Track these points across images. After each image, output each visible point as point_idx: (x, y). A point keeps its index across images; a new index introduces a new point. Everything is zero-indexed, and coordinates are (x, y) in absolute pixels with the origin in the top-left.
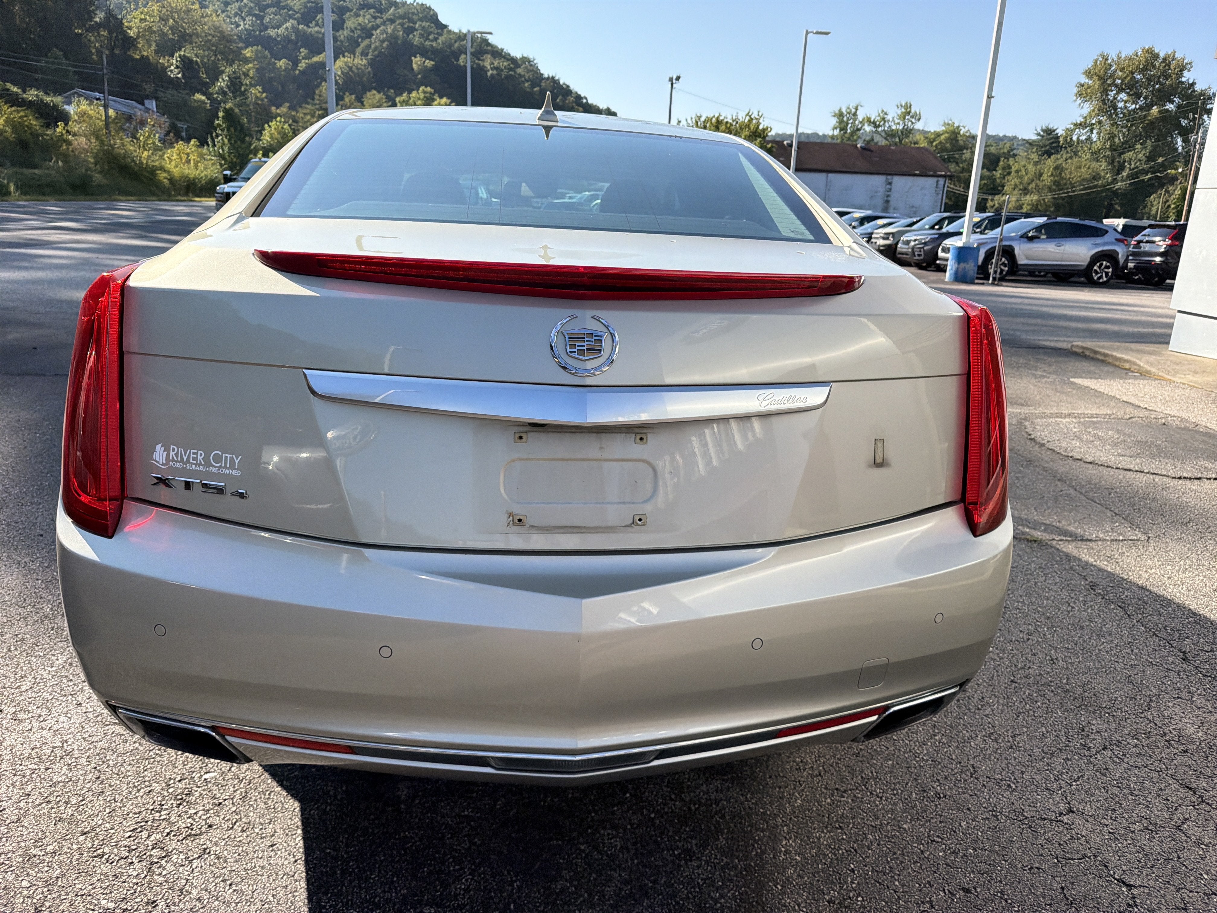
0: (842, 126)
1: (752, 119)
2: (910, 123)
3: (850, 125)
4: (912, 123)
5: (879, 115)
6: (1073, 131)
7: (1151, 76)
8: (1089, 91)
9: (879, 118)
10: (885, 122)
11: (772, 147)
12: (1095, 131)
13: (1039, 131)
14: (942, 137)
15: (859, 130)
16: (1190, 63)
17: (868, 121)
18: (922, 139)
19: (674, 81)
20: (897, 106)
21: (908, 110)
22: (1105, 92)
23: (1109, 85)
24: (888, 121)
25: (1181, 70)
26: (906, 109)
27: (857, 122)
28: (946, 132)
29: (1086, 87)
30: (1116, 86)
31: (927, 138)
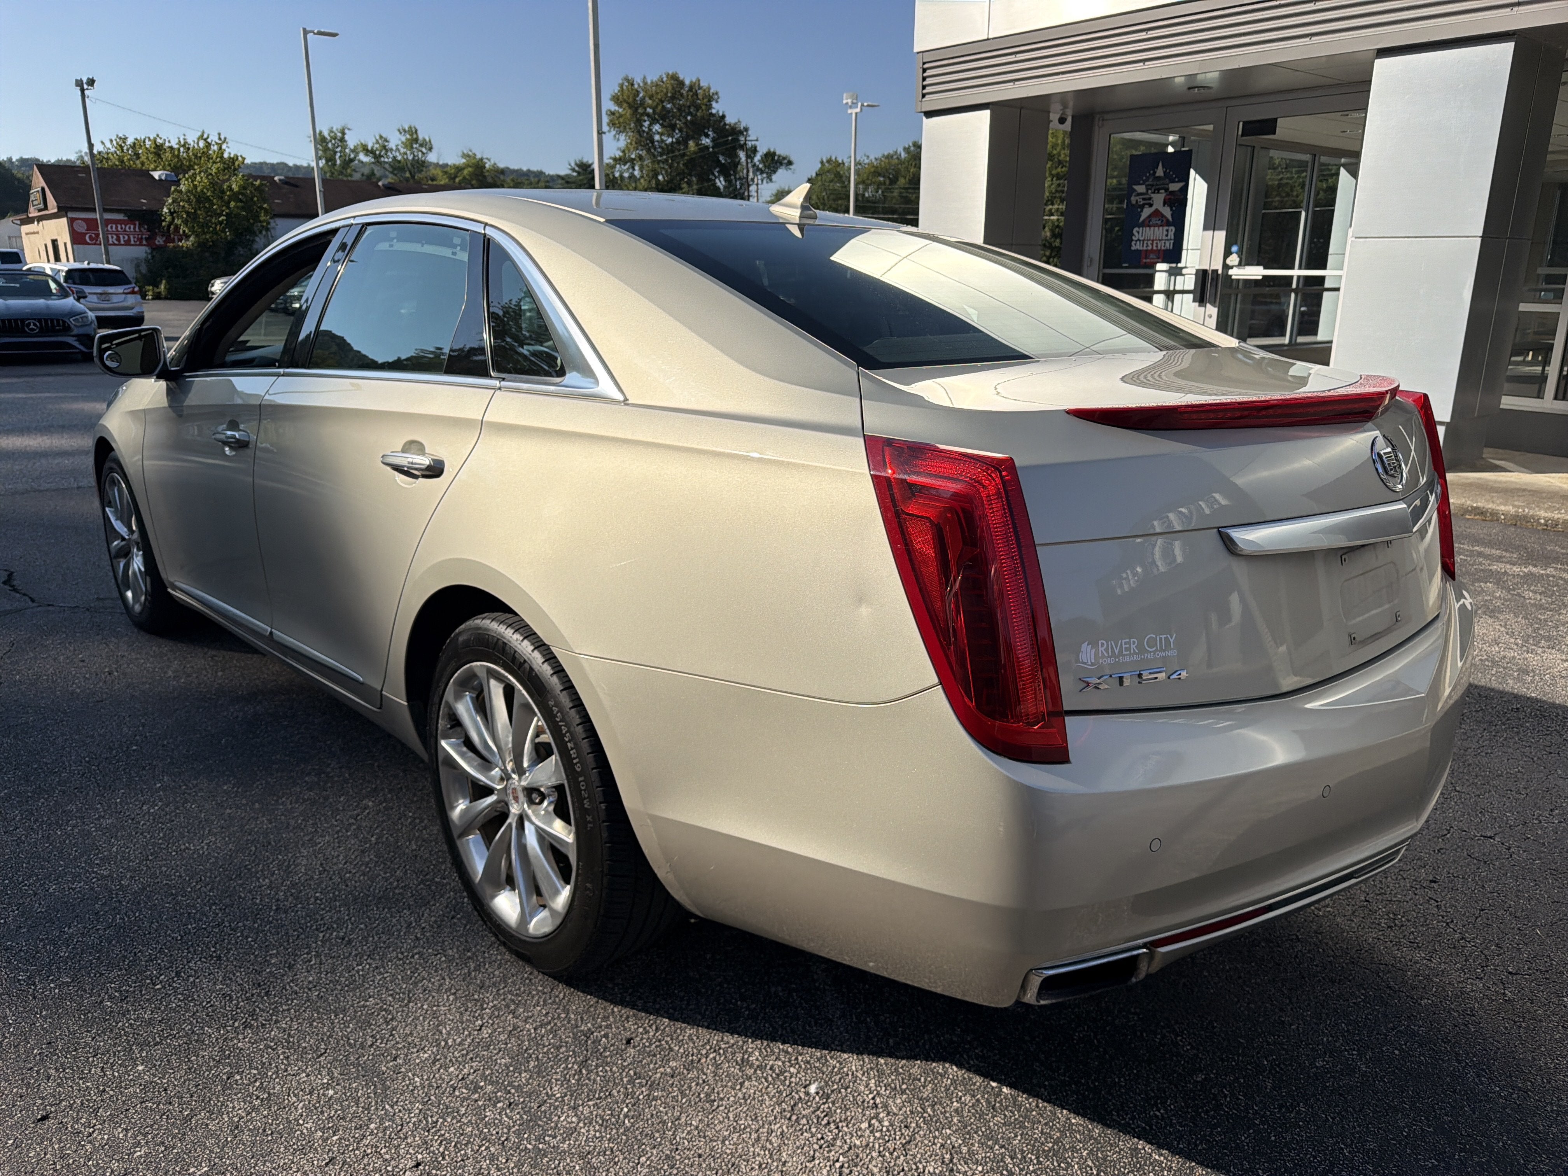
0: (329, 156)
1: (210, 144)
2: (420, 154)
3: (338, 154)
4: (423, 153)
5: (377, 142)
6: (613, 167)
7: (681, 106)
8: (621, 120)
9: (377, 146)
10: (387, 151)
11: (261, 185)
12: (637, 168)
13: (573, 165)
14: (466, 172)
15: (352, 160)
16: (717, 93)
17: (364, 149)
18: (440, 174)
19: (85, 86)
20: (399, 130)
21: (415, 136)
22: (639, 122)
23: (642, 115)
24: (391, 150)
25: (710, 101)
26: (412, 135)
27: (347, 151)
28: (467, 166)
29: (617, 115)
30: (648, 115)
31: (446, 173)
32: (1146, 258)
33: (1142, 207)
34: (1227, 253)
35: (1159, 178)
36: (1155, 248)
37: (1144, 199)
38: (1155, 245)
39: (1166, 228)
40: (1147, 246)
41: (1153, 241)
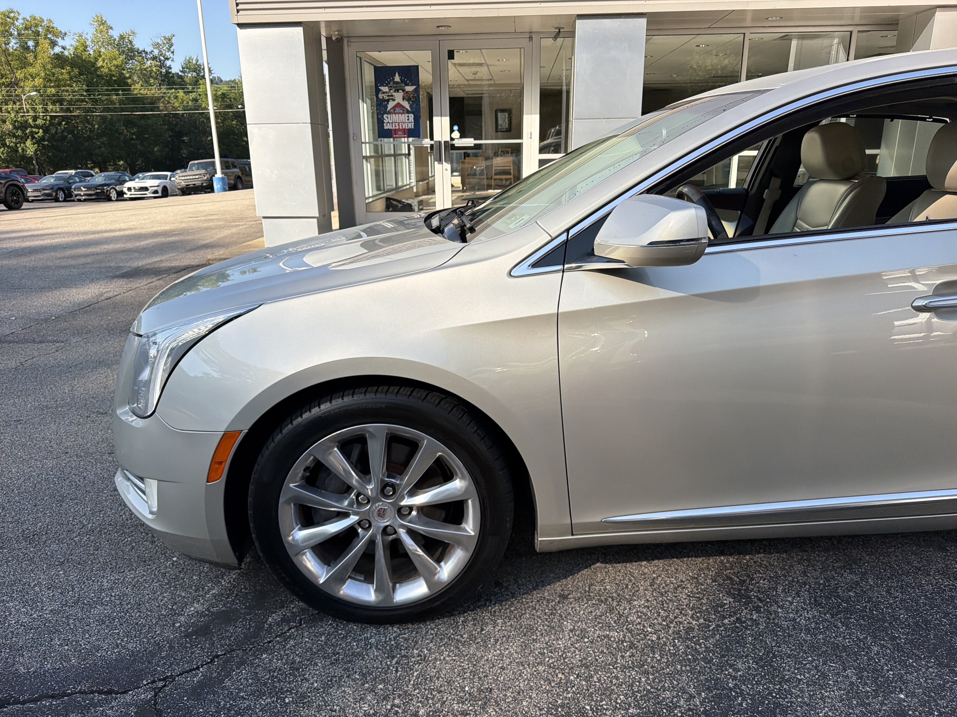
32: (396, 134)
33: (388, 101)
34: (452, 131)
35: (397, 83)
36: (401, 128)
37: (388, 96)
38: (400, 126)
39: (407, 115)
40: (395, 126)
41: (399, 123)
